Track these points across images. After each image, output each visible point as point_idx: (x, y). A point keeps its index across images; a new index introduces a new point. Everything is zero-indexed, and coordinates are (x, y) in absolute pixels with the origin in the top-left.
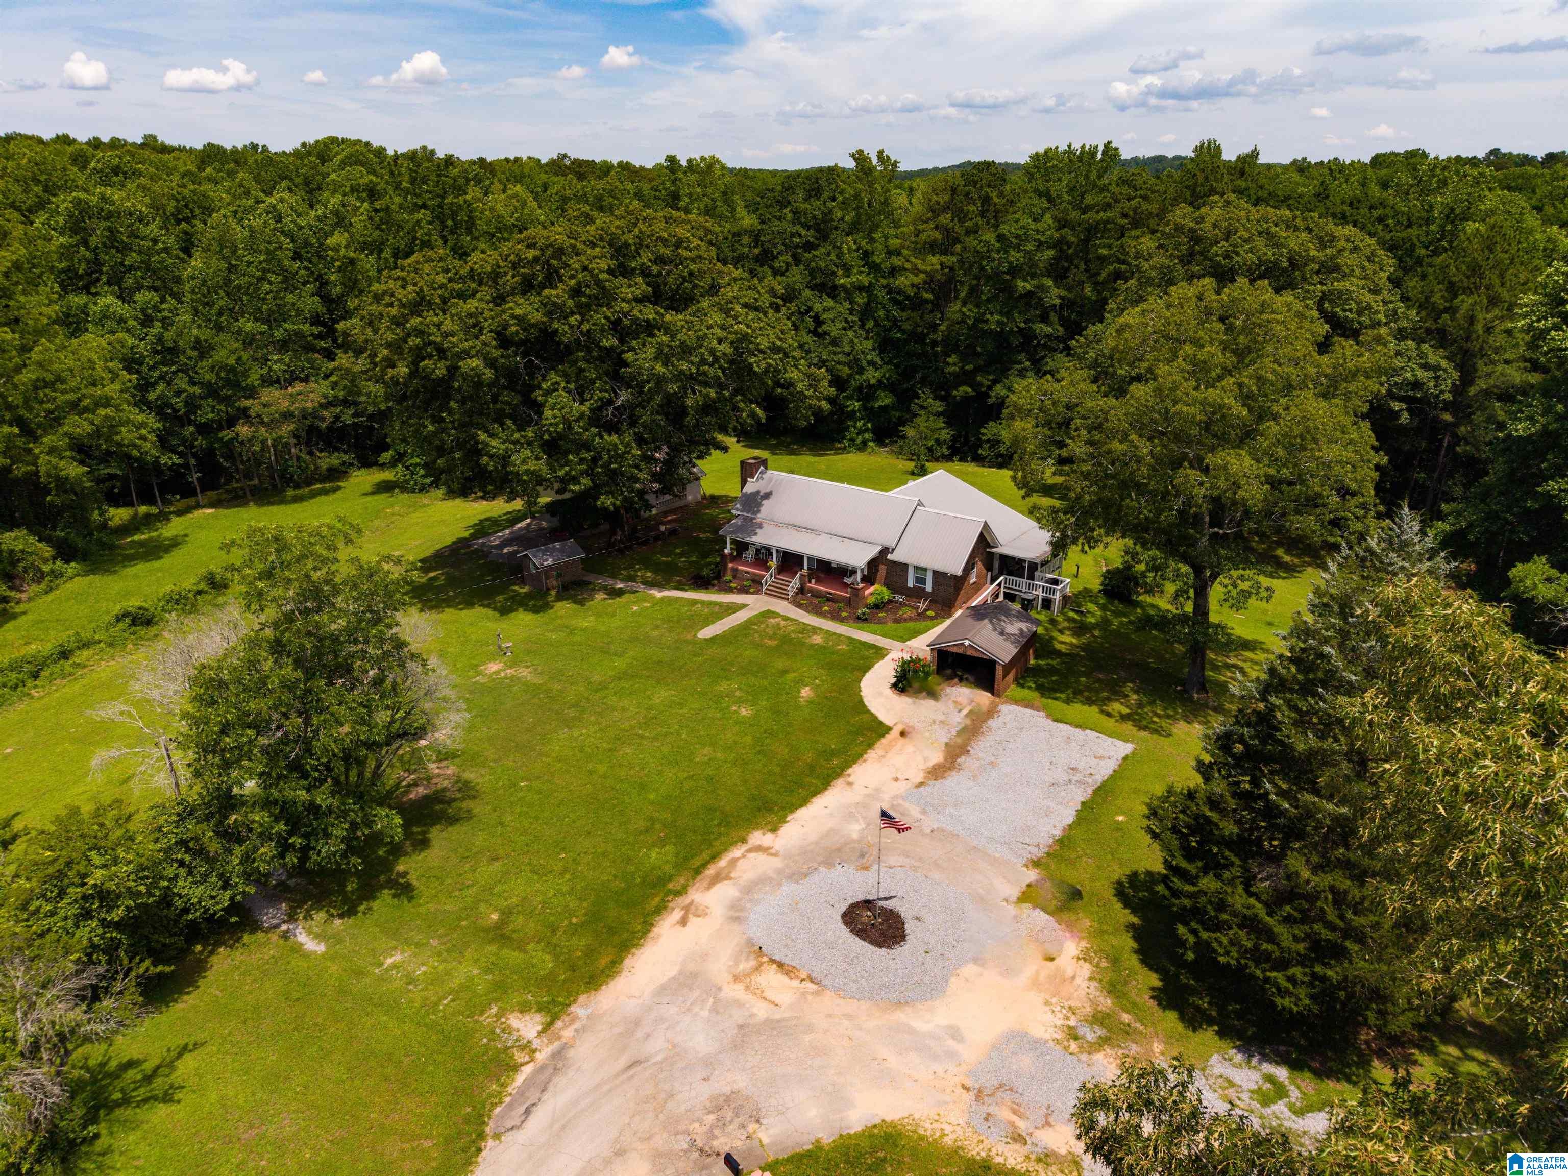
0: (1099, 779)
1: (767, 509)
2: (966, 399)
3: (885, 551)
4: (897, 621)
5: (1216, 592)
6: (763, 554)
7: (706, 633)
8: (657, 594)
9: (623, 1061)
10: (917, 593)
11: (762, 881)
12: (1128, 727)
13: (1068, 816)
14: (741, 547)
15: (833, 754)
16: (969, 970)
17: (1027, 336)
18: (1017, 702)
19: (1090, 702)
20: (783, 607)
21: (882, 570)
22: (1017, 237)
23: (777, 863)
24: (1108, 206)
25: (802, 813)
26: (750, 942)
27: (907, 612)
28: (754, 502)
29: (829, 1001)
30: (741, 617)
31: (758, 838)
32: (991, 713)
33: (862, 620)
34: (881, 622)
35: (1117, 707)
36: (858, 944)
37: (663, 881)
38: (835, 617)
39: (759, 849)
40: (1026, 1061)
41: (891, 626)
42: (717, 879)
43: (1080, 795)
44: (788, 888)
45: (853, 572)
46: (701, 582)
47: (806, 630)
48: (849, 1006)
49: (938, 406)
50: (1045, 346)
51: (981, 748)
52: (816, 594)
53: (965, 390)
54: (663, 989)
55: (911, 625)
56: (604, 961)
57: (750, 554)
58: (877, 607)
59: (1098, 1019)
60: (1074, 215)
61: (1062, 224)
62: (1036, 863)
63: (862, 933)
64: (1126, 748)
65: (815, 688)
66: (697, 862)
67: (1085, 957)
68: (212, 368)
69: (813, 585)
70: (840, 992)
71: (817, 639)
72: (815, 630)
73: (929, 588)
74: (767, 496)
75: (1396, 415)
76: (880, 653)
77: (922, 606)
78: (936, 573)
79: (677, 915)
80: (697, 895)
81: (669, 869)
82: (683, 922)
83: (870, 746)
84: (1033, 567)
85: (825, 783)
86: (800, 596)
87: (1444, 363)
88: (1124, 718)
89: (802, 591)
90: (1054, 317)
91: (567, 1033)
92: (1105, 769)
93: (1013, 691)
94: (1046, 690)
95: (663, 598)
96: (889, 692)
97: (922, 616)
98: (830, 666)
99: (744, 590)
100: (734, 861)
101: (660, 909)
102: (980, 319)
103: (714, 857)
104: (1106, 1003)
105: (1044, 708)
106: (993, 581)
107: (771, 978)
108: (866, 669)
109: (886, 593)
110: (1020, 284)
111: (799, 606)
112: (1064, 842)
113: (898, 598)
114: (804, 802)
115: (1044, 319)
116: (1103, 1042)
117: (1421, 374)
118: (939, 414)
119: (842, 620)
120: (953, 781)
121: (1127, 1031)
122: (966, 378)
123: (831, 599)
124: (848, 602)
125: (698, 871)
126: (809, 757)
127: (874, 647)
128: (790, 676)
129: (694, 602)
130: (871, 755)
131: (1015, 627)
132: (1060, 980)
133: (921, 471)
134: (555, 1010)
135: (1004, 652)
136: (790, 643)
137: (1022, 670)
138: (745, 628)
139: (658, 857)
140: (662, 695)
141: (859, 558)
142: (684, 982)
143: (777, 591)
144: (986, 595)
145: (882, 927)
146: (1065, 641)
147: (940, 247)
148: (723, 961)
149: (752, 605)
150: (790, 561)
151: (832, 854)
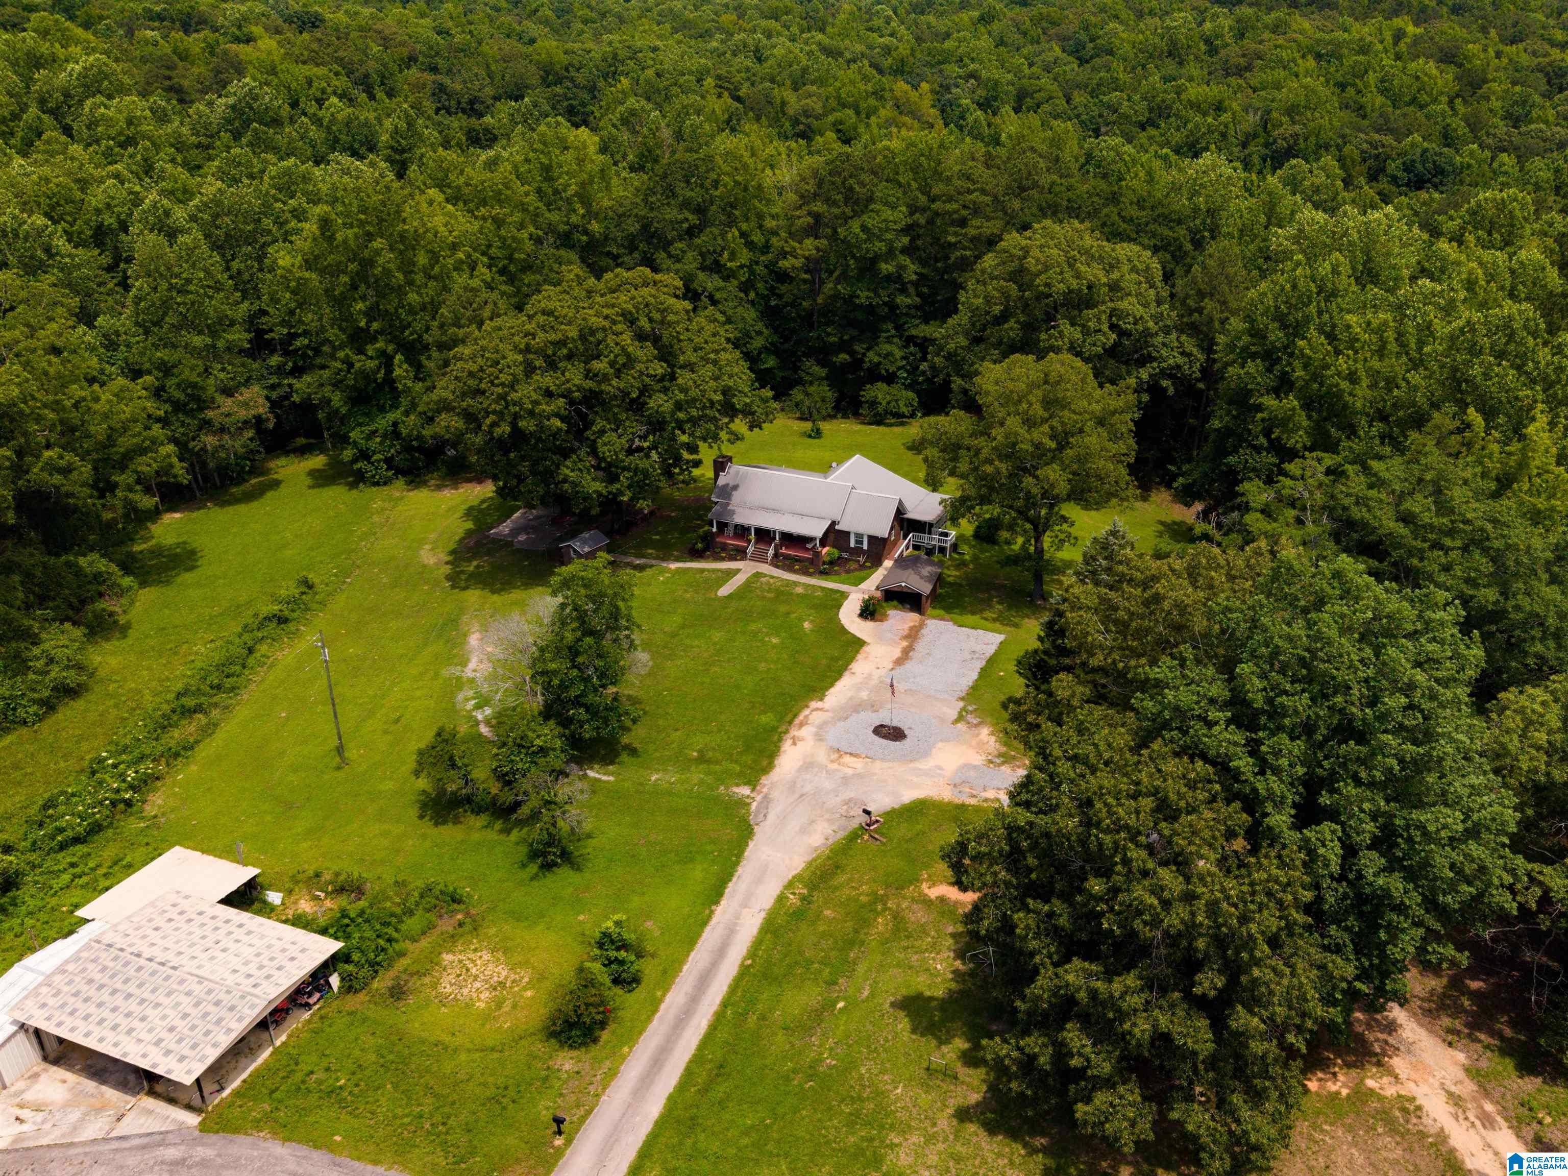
0: (988, 655)
1: (736, 497)
2: (844, 365)
3: (833, 523)
4: (848, 572)
5: (1047, 541)
6: (742, 531)
7: (723, 591)
8: (673, 566)
9: (797, 796)
10: (858, 551)
11: (825, 723)
12: (998, 625)
13: (975, 676)
14: (722, 526)
15: (838, 659)
16: (940, 745)
17: (892, 307)
18: (935, 618)
19: (973, 613)
20: (765, 568)
21: (832, 536)
22: (880, 229)
23: (830, 714)
24: (950, 199)
25: (832, 690)
26: (831, 748)
27: (853, 565)
28: (727, 492)
29: (878, 764)
30: (739, 580)
31: (814, 704)
32: (922, 626)
33: (823, 573)
34: (837, 573)
35: (988, 614)
36: (885, 742)
37: (774, 729)
38: (805, 573)
39: (817, 709)
40: (972, 773)
41: (844, 576)
42: (801, 725)
43: (979, 665)
44: (840, 724)
45: (811, 539)
46: (696, 554)
47: (789, 583)
48: (886, 765)
49: (822, 372)
50: (907, 314)
51: (921, 646)
52: (786, 557)
53: (844, 357)
54: (800, 770)
55: (857, 573)
56: (765, 763)
57: (730, 531)
58: (831, 563)
59: (1000, 755)
60: (923, 199)
61: (913, 209)
62: (962, 699)
63: (885, 737)
64: (1001, 638)
65: (811, 622)
66: (788, 719)
67: (992, 734)
68: (178, 385)
69: (783, 550)
70: (882, 760)
71: (799, 590)
72: (796, 584)
73: (865, 547)
74: (735, 487)
75: (1165, 390)
76: (844, 596)
77: (861, 560)
78: (870, 537)
79: (789, 742)
80: (794, 732)
81: (775, 723)
82: (794, 744)
83: (857, 652)
84: (931, 525)
85: (839, 675)
86: (779, 561)
87: (1195, 351)
88: (995, 620)
89: (776, 555)
90: (912, 290)
91: (765, 790)
92: (991, 650)
93: (930, 611)
94: (948, 609)
95: (678, 569)
96: (858, 620)
97: (862, 567)
98: (815, 607)
99: (732, 558)
100: (807, 717)
101: (780, 740)
102: (854, 296)
103: (795, 716)
104: (1004, 749)
105: (951, 620)
106: (905, 538)
107: (847, 759)
108: (839, 607)
109: (836, 553)
110: (883, 266)
111: (777, 567)
112: (974, 688)
113: (845, 555)
114: (832, 685)
115: (903, 291)
116: (1003, 763)
117: (1180, 360)
118: (822, 379)
119: (810, 575)
120: (909, 665)
121: (1014, 758)
122: (844, 346)
123: (799, 560)
124: (812, 562)
125: (790, 723)
126: (824, 662)
127: (838, 591)
128: (793, 616)
129: (702, 571)
130: (859, 657)
131: (927, 570)
132: (981, 745)
133: (817, 434)
134: (753, 783)
135: (925, 588)
136: (782, 594)
137: (936, 598)
138: (747, 586)
139: (766, 719)
140: (717, 635)
141: (816, 530)
142: (808, 765)
143: (760, 558)
144: (902, 548)
145: (893, 734)
146: (952, 574)
147: (813, 231)
148: (822, 756)
149: (745, 569)
150: (764, 535)
151: (856, 707)
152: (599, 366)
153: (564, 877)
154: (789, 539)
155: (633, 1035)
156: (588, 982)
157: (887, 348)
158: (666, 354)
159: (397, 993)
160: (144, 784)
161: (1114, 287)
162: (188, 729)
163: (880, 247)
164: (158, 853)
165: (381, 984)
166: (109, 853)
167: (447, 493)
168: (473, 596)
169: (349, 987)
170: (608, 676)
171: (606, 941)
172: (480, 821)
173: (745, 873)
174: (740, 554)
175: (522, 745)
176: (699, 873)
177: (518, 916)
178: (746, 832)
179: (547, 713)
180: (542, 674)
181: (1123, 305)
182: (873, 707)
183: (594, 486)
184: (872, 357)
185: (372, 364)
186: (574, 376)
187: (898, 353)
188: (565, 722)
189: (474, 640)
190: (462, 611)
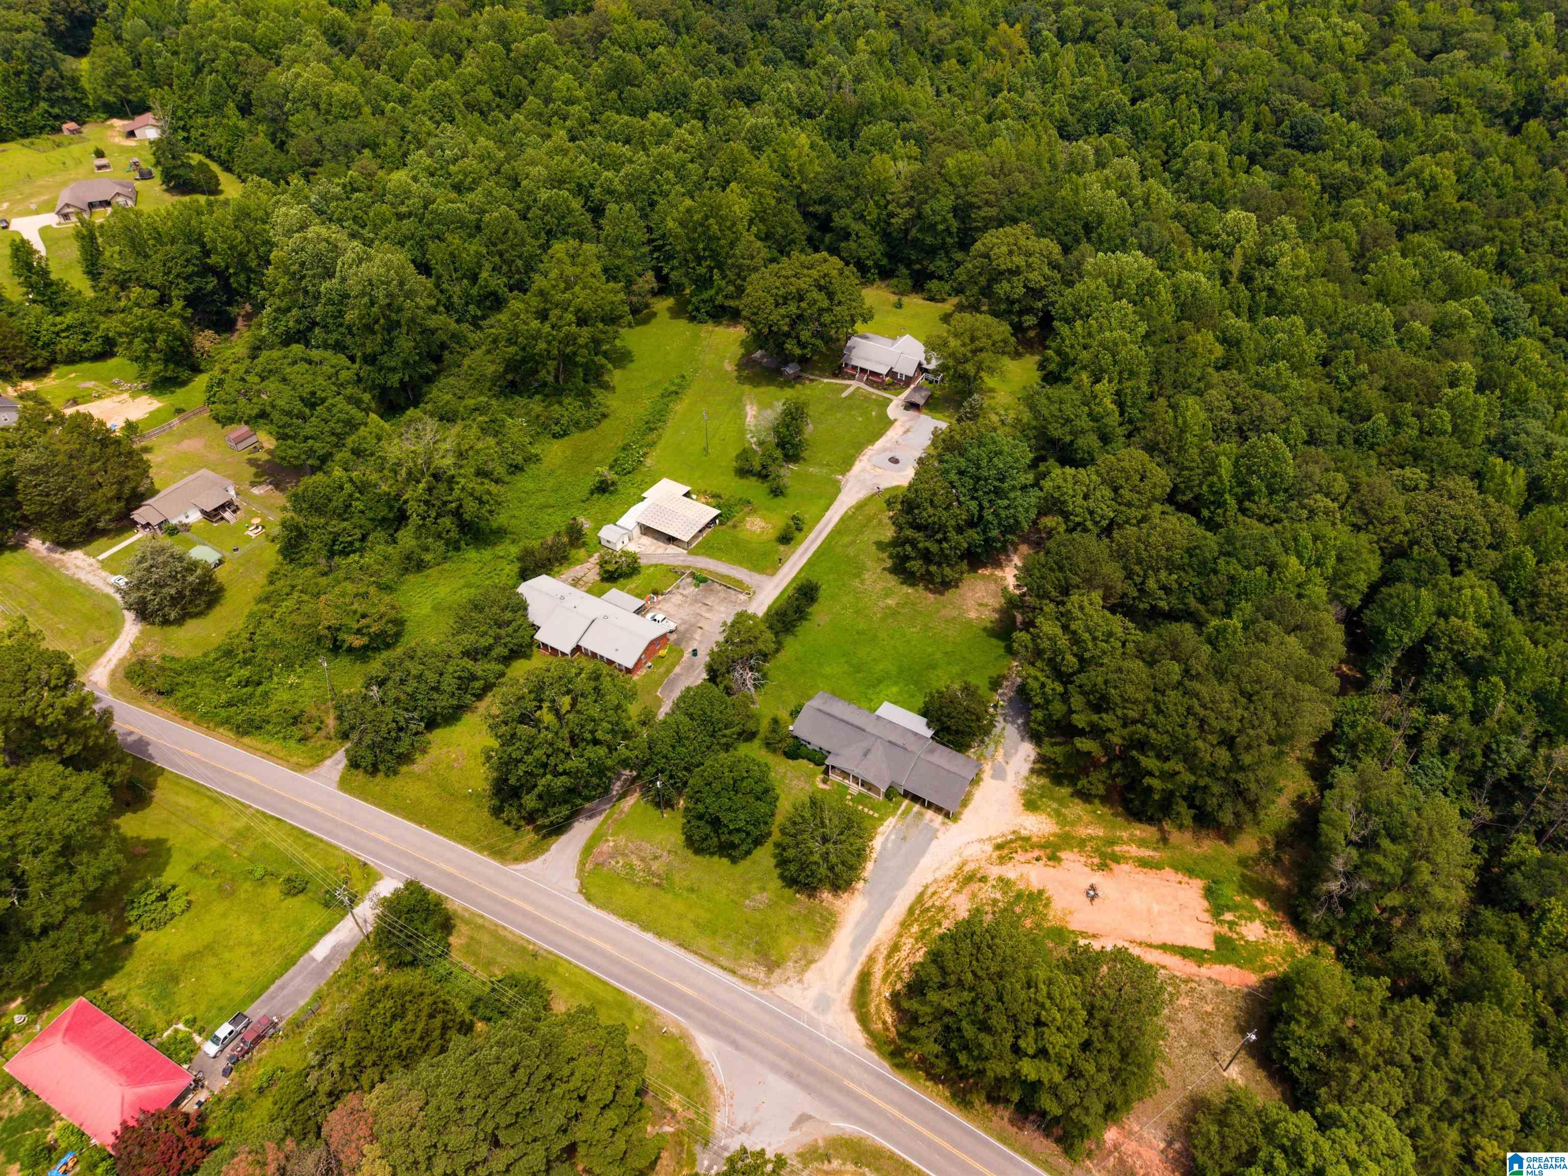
1: (854, 352)
2: (918, 270)
3: (891, 368)
4: (895, 390)
6: (854, 368)
7: (844, 395)
8: (825, 381)
9: (857, 480)
10: (900, 381)
11: (872, 455)
14: (847, 364)
15: (882, 429)
16: (910, 467)
18: (922, 415)
19: (940, 413)
20: (862, 385)
21: (890, 374)
23: (875, 452)
25: (877, 442)
26: (873, 464)
27: (897, 387)
28: (851, 349)
29: (887, 471)
30: (851, 389)
31: (870, 447)
32: (917, 418)
33: (885, 390)
34: (890, 390)
36: (892, 464)
37: (854, 456)
38: (878, 389)
39: (870, 449)
41: (893, 391)
42: (864, 455)
44: (877, 456)
45: (882, 374)
46: (835, 376)
47: (870, 393)
48: (890, 472)
49: (907, 272)
51: (916, 426)
52: (871, 381)
53: (918, 266)
54: (860, 471)
55: (899, 391)
56: (848, 468)
57: (850, 367)
58: (889, 385)
63: (892, 462)
65: (876, 411)
66: (859, 452)
69: (870, 378)
70: (889, 470)
71: (874, 396)
72: (873, 393)
73: (903, 379)
74: (853, 348)
76: (892, 400)
77: (901, 385)
78: (906, 375)
79: (858, 461)
80: (861, 457)
81: (854, 453)
82: (860, 462)
83: (891, 426)
84: (932, 371)
85: (882, 435)
86: (869, 383)
89: (868, 380)
91: (847, 477)
93: (923, 411)
94: (931, 410)
95: (827, 382)
97: (901, 388)
98: (879, 405)
99: (851, 380)
100: (866, 452)
101: (855, 460)
103: (862, 451)
105: (930, 415)
106: (919, 377)
107: (877, 469)
108: (889, 405)
109: (891, 381)
111: (867, 385)
113: (894, 382)
114: (877, 440)
118: (907, 275)
120: (908, 434)
123: (876, 383)
124: (881, 384)
125: (860, 454)
127: (889, 398)
128: (869, 408)
129: (837, 384)
130: (891, 429)
131: (926, 391)
133: (899, 305)
134: (843, 474)
135: (921, 402)
136: (867, 398)
137: (928, 404)
138: (853, 393)
139: (852, 452)
140: (839, 416)
141: (884, 370)
142: (863, 470)
143: (860, 380)
144: (920, 380)
145: (894, 461)
146: (938, 393)
147: (909, 204)
148: (868, 468)
149: (854, 384)
150: (863, 371)
151: (884, 450)
152: (803, 305)
153: (781, 500)
154: (873, 373)
155: (800, 543)
156: (789, 526)
157: (939, 263)
158: (830, 295)
159: (735, 526)
160: (645, 455)
161: (1029, 266)
162: (652, 436)
163: (939, 218)
164: (654, 482)
165: (730, 523)
166: (639, 478)
167: (732, 330)
168: (747, 388)
169: (721, 524)
170: (799, 432)
171: (794, 518)
172: (754, 479)
173: (836, 504)
174: (852, 377)
175: (770, 456)
176: (822, 502)
177: (767, 509)
178: (838, 491)
179: (778, 445)
180: (777, 432)
181: (1031, 276)
182: (891, 450)
183: (798, 351)
184: (932, 268)
185: (704, 271)
186: (793, 308)
187: (944, 265)
188: (783, 448)
189: (748, 408)
190: (742, 394)
